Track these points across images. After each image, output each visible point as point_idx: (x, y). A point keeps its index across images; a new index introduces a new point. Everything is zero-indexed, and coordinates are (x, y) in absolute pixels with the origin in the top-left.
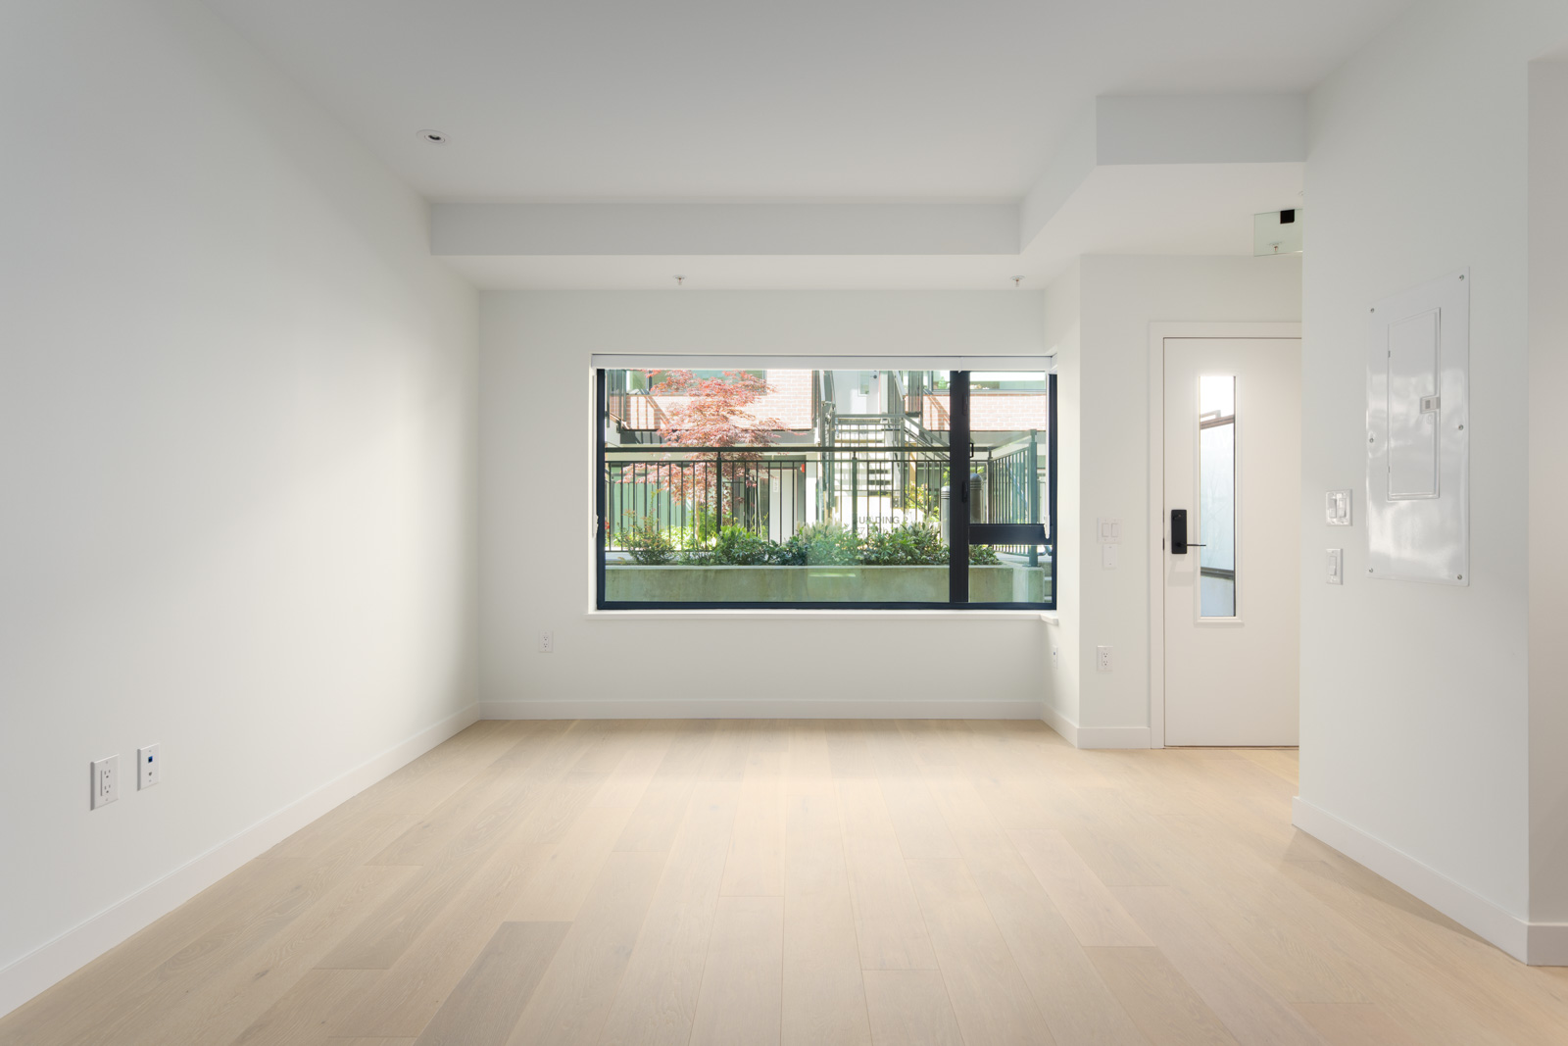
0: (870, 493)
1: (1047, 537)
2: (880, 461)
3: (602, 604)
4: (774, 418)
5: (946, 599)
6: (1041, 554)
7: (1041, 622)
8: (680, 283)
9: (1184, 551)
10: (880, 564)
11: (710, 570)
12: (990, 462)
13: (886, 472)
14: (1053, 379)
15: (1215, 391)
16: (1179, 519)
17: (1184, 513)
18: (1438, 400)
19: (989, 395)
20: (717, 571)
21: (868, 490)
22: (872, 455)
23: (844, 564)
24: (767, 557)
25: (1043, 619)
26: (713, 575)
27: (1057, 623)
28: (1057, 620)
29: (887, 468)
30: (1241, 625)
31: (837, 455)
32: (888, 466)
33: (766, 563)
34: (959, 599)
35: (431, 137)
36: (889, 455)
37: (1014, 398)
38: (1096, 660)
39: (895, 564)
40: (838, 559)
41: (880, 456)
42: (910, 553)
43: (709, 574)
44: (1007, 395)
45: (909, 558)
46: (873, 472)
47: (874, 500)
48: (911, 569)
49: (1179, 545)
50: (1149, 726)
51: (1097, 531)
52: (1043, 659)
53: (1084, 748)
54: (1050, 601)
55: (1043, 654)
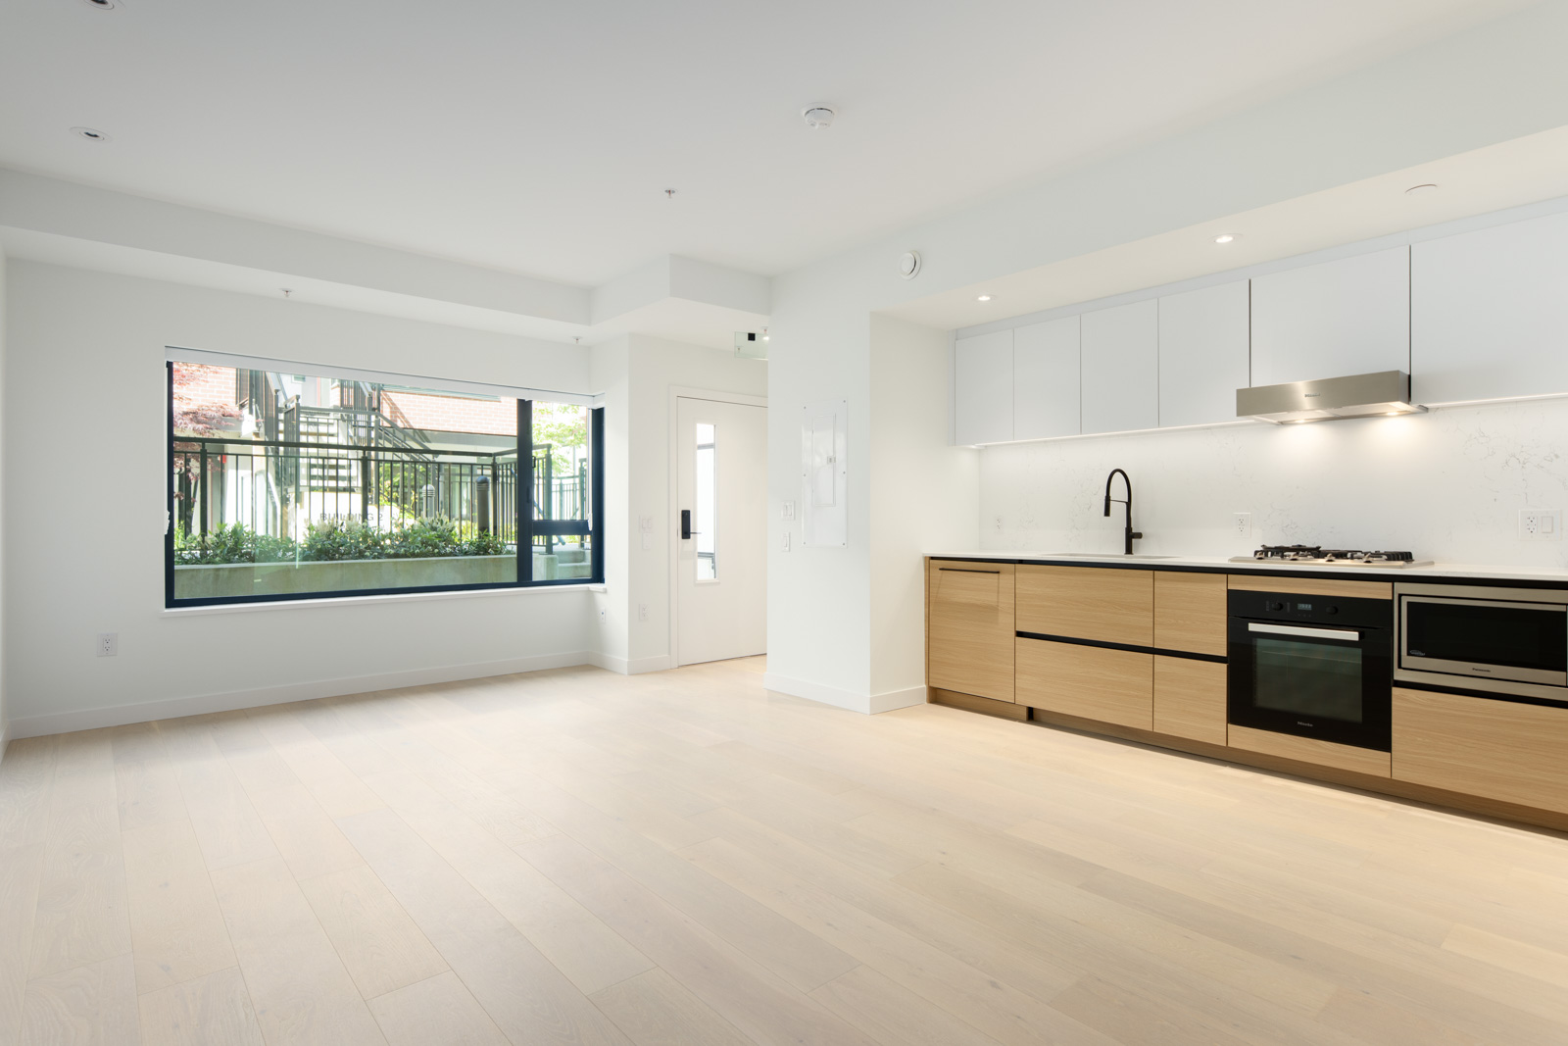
0: (312, 489)
1: (590, 529)
3: (171, 602)
5: (514, 579)
6: (556, 544)
7: (589, 591)
8: (287, 296)
9: (689, 538)
10: (408, 557)
11: (222, 569)
12: (495, 466)
13: (344, 467)
14: (598, 416)
15: (705, 432)
16: (686, 516)
17: (688, 512)
18: (835, 458)
19: (442, 397)
20: (231, 569)
21: (310, 486)
23: (374, 558)
24: (280, 554)
25: (593, 589)
26: (226, 573)
27: (605, 591)
28: (607, 589)
30: (719, 583)
33: (280, 560)
34: (524, 578)
35: (87, 134)
38: (639, 612)
39: (424, 557)
40: (367, 554)
42: (435, 546)
43: (221, 573)
44: (459, 398)
45: (436, 550)
46: (315, 466)
47: (330, 496)
48: (446, 560)
49: (686, 533)
50: (670, 654)
51: (640, 524)
52: (591, 620)
53: (631, 674)
54: (598, 576)
55: (591, 615)
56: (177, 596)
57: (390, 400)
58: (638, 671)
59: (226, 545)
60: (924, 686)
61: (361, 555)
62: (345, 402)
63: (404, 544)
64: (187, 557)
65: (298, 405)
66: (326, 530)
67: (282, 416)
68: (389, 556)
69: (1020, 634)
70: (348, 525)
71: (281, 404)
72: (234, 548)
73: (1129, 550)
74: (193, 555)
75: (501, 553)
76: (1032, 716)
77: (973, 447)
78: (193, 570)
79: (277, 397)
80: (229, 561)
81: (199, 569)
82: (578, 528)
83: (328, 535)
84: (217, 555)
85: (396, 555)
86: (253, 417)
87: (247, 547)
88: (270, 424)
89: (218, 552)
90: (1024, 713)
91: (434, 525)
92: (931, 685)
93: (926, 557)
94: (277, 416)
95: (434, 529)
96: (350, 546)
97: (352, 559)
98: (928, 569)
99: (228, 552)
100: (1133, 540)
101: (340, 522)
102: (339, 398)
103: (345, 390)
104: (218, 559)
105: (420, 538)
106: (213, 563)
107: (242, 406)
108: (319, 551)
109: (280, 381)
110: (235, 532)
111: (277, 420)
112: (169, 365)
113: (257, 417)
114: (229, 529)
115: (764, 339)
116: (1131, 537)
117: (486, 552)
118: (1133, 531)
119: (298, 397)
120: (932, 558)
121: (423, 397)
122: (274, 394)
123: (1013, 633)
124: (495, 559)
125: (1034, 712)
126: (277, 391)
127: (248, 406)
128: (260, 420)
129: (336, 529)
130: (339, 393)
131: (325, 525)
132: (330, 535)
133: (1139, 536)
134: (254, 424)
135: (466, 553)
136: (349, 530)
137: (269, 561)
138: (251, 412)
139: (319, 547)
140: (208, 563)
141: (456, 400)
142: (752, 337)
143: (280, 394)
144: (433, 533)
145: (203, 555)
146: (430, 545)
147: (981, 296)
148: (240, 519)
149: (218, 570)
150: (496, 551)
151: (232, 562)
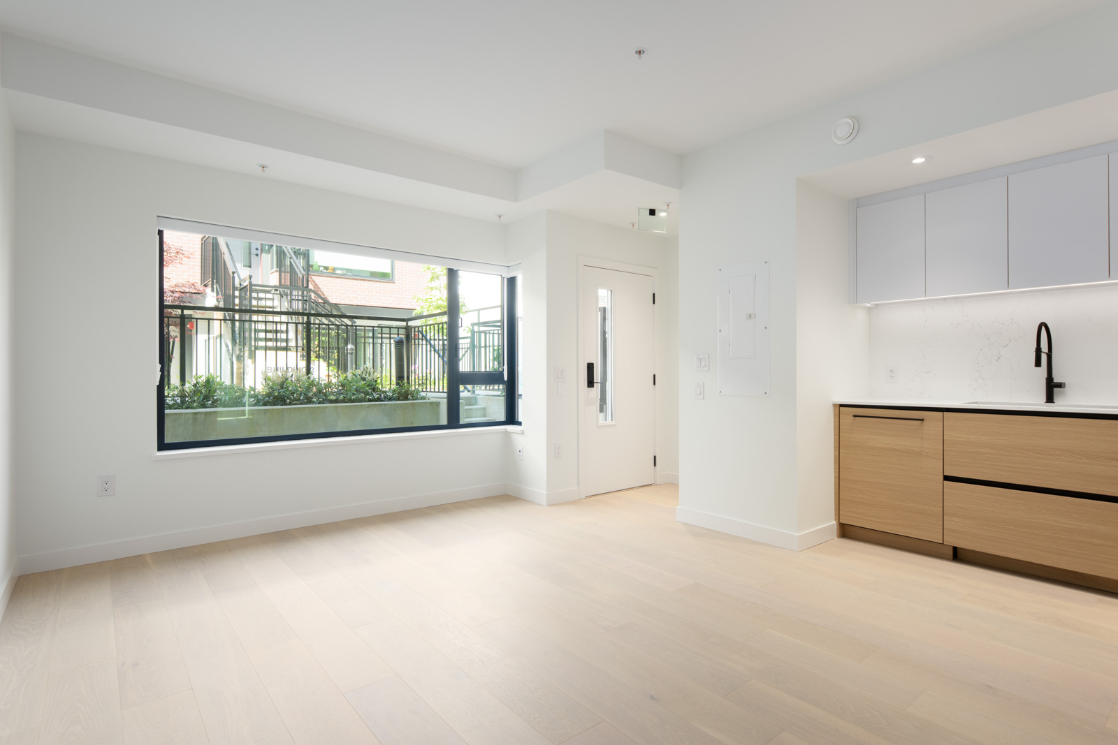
1: (505, 379)
2: (276, 323)
4: (192, 281)
5: (443, 422)
7: (506, 432)
8: (263, 171)
9: (593, 386)
10: (346, 402)
12: (408, 328)
13: (282, 332)
14: (511, 283)
16: (590, 369)
17: (593, 364)
18: (755, 315)
19: (352, 279)
22: (270, 318)
23: (319, 403)
25: (509, 431)
26: (203, 416)
27: (523, 433)
28: (523, 431)
29: (282, 329)
30: (616, 426)
31: (255, 318)
32: (284, 327)
34: (454, 421)
36: (284, 318)
37: (370, 283)
38: (555, 451)
39: (359, 402)
40: (314, 400)
41: (277, 318)
42: (367, 394)
43: (199, 416)
44: (365, 280)
47: (271, 354)
48: (376, 405)
49: (591, 382)
50: (578, 486)
51: (555, 375)
52: (509, 458)
53: (551, 505)
54: (511, 418)
55: (509, 453)
56: (167, 440)
57: (314, 281)
58: (554, 503)
59: (202, 393)
60: (834, 522)
61: (309, 401)
62: (283, 283)
63: (342, 391)
64: (171, 403)
65: (250, 283)
66: (280, 380)
67: (237, 293)
68: (331, 401)
69: (947, 478)
70: (297, 376)
71: (237, 284)
72: (206, 394)
73: (1050, 399)
74: (175, 401)
75: (416, 399)
76: (957, 555)
77: (868, 305)
78: (176, 414)
79: (234, 277)
80: (204, 406)
81: (181, 413)
82: (491, 378)
83: (282, 385)
84: (194, 402)
85: (336, 401)
86: (215, 294)
87: (219, 394)
88: (228, 298)
89: (196, 399)
90: (951, 553)
91: (364, 376)
92: (841, 521)
93: (835, 405)
94: (234, 293)
95: (364, 379)
96: (301, 394)
97: (301, 404)
98: (838, 417)
99: (203, 399)
100: (1055, 390)
101: (290, 374)
102: (278, 280)
103: (283, 274)
104: (195, 404)
105: (355, 387)
106: (192, 408)
107: (206, 286)
108: (275, 397)
109: (235, 266)
110: (208, 381)
111: (234, 297)
112: (160, 233)
113: (218, 294)
114: (203, 379)
115: (662, 214)
116: (1052, 387)
117: (407, 399)
118: (1055, 381)
119: (250, 277)
120: (841, 406)
121: (338, 279)
122: (231, 275)
123: (942, 478)
124: (413, 403)
125: (958, 550)
126: (233, 273)
127: (210, 285)
128: (220, 296)
129: (287, 379)
130: (278, 277)
131: (279, 377)
132: (283, 384)
133: (1060, 385)
134: (215, 299)
135: (390, 399)
136: (298, 380)
137: (237, 406)
138: (213, 290)
139: (276, 394)
140: (187, 408)
141: (363, 282)
142: (652, 212)
143: (235, 275)
144: (363, 383)
145: (183, 402)
146: (363, 392)
147: (915, 158)
148: (211, 371)
149: (195, 414)
150: (413, 397)
151: (206, 407)
